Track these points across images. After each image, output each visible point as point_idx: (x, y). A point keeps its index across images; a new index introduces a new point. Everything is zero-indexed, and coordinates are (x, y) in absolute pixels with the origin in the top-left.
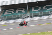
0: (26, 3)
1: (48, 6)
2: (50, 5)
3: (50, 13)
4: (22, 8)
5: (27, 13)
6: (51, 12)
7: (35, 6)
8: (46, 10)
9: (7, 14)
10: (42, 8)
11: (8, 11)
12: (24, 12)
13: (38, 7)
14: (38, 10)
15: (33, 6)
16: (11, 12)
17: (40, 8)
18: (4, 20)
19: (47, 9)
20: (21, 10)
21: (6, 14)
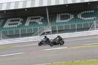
0: (45, 7)
1: (86, 12)
2: (91, 11)
3: (90, 26)
4: (37, 15)
5: (46, 26)
6: (91, 24)
7: (62, 13)
8: (82, 20)
9: (9, 26)
10: (76, 17)
11: (11, 21)
12: (42, 23)
13: (67, 14)
14: (67, 21)
15: (59, 13)
16: (17, 24)
17: (72, 17)
18: (4, 38)
19: (85, 19)
20: (36, 19)
21: (6, 26)
